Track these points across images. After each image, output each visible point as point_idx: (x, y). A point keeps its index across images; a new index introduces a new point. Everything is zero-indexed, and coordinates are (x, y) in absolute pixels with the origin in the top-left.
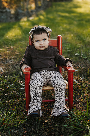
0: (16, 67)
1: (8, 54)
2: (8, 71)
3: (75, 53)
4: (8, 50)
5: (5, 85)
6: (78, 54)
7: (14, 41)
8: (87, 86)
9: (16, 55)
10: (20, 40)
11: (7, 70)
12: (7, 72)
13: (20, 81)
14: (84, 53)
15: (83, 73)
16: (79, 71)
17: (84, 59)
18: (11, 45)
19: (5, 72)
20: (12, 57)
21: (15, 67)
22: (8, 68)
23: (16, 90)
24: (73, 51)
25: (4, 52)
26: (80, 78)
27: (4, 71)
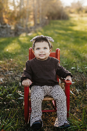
0: (16, 78)
1: (7, 66)
2: (8, 81)
3: (72, 67)
4: (8, 62)
5: (5, 95)
6: (75, 68)
7: (14, 54)
8: (82, 97)
9: (15, 67)
10: (20, 54)
11: (6, 81)
12: (6, 83)
13: (19, 91)
14: (80, 67)
15: (79, 86)
16: (75, 84)
17: (80, 72)
18: (10, 58)
19: (5, 82)
20: (12, 69)
21: (14, 78)
22: (7, 79)
23: (15, 99)
24: (69, 65)
25: (4, 64)
26: (76, 90)
27: (3, 82)
